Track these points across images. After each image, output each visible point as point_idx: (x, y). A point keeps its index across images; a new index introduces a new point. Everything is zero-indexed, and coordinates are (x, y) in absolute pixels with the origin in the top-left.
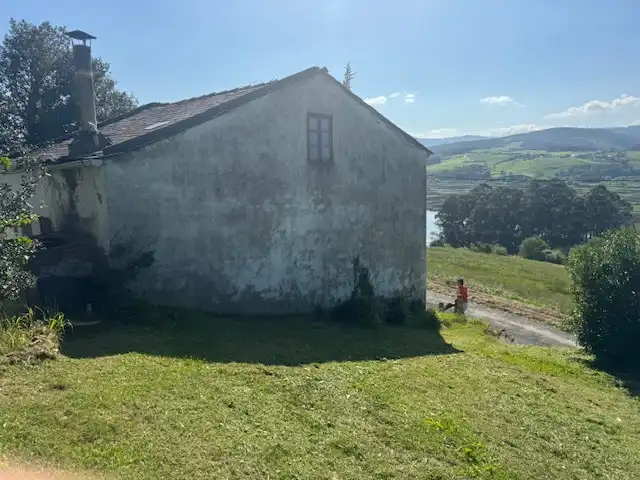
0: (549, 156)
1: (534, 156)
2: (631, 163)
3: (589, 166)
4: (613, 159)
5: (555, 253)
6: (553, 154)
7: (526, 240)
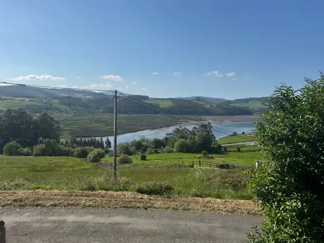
0: (14, 99)
1: (5, 99)
2: (54, 105)
3: (35, 105)
4: (46, 103)
5: (26, 150)
6: (16, 98)
7: (8, 145)
